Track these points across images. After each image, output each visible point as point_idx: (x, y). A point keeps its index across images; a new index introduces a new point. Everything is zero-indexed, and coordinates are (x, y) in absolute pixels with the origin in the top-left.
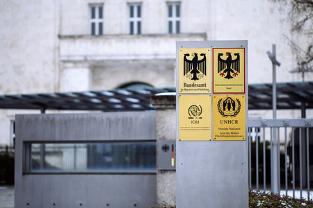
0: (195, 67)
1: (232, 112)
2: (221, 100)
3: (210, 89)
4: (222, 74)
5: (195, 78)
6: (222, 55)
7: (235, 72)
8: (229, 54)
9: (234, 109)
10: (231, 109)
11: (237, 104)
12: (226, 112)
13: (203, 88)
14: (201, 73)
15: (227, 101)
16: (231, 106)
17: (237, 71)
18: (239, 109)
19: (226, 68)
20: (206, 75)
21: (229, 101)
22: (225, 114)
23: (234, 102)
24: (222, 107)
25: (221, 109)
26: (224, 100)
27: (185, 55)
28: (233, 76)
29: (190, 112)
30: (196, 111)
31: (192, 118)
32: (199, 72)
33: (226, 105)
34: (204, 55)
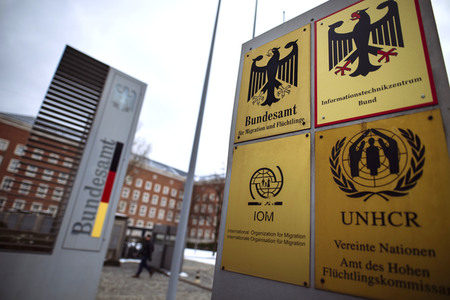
0: (272, 77)
1: (387, 179)
2: (340, 144)
3: (307, 117)
4: (343, 69)
5: (271, 100)
6: (339, 24)
7: (386, 48)
8: (362, 16)
9: (394, 168)
10: (383, 169)
11: (403, 146)
12: (364, 181)
13: (289, 118)
14: (285, 84)
15: (363, 143)
16: (382, 159)
17: (394, 44)
18: (417, 164)
19: (355, 48)
20: (296, 85)
21: (371, 141)
22: (360, 189)
23: (393, 143)
24: (347, 164)
25: (343, 171)
26: (354, 141)
27: (255, 60)
28: (378, 64)
29: (253, 186)
30: (268, 183)
31: (256, 204)
32: (281, 84)
33: (360, 158)
34: (294, 44)
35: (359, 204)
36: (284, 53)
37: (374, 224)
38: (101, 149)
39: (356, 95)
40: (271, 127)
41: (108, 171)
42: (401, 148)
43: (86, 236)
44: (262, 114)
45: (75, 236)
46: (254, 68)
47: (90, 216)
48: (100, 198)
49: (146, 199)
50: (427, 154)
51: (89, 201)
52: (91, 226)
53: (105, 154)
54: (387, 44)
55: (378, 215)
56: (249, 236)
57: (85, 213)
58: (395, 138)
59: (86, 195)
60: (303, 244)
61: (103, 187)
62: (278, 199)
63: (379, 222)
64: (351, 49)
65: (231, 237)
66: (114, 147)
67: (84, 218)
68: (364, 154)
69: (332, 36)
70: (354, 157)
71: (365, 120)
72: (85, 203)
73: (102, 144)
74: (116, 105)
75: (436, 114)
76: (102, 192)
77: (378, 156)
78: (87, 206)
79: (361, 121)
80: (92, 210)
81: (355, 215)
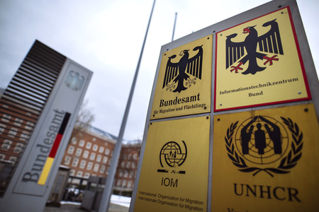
0: (182, 71)
1: (272, 159)
2: (234, 126)
3: (208, 103)
4: (236, 69)
5: (181, 88)
6: (235, 35)
7: (270, 55)
8: (252, 31)
9: (278, 150)
10: (269, 149)
11: (285, 132)
12: (252, 158)
13: (194, 103)
14: (192, 77)
15: (252, 127)
16: (268, 141)
17: (276, 52)
18: (296, 147)
19: (246, 53)
20: (200, 78)
21: (259, 126)
22: (249, 165)
23: (277, 128)
24: (239, 143)
25: (235, 149)
26: (245, 124)
27: (170, 58)
28: (264, 66)
29: (163, 156)
30: (174, 154)
31: (164, 171)
32: (189, 77)
33: (249, 139)
34: (200, 48)
35: (248, 178)
36: (192, 54)
37: (262, 196)
38: (53, 117)
39: (247, 89)
40: (179, 109)
41: (56, 133)
42: (283, 133)
43: (33, 183)
44: (173, 99)
45: (24, 183)
46: (169, 64)
47: (39, 168)
48: (48, 154)
49: (86, 155)
50: (305, 140)
51: (39, 156)
52: (38, 176)
53: (56, 121)
54: (271, 52)
55: (265, 189)
56: (157, 198)
57: (35, 165)
58: (278, 124)
59: (37, 151)
60: (201, 209)
61: (51, 146)
62: (181, 168)
63: (265, 195)
64: (243, 54)
65: (142, 198)
66: (64, 115)
67: (33, 169)
68: (253, 136)
69: (229, 43)
70: (245, 138)
71: (254, 109)
72: (36, 158)
73: (54, 113)
74: (68, 85)
75: (310, 107)
76: (50, 150)
77: (264, 139)
78: (38, 160)
79: (250, 109)
80: (41, 163)
81: (245, 187)
